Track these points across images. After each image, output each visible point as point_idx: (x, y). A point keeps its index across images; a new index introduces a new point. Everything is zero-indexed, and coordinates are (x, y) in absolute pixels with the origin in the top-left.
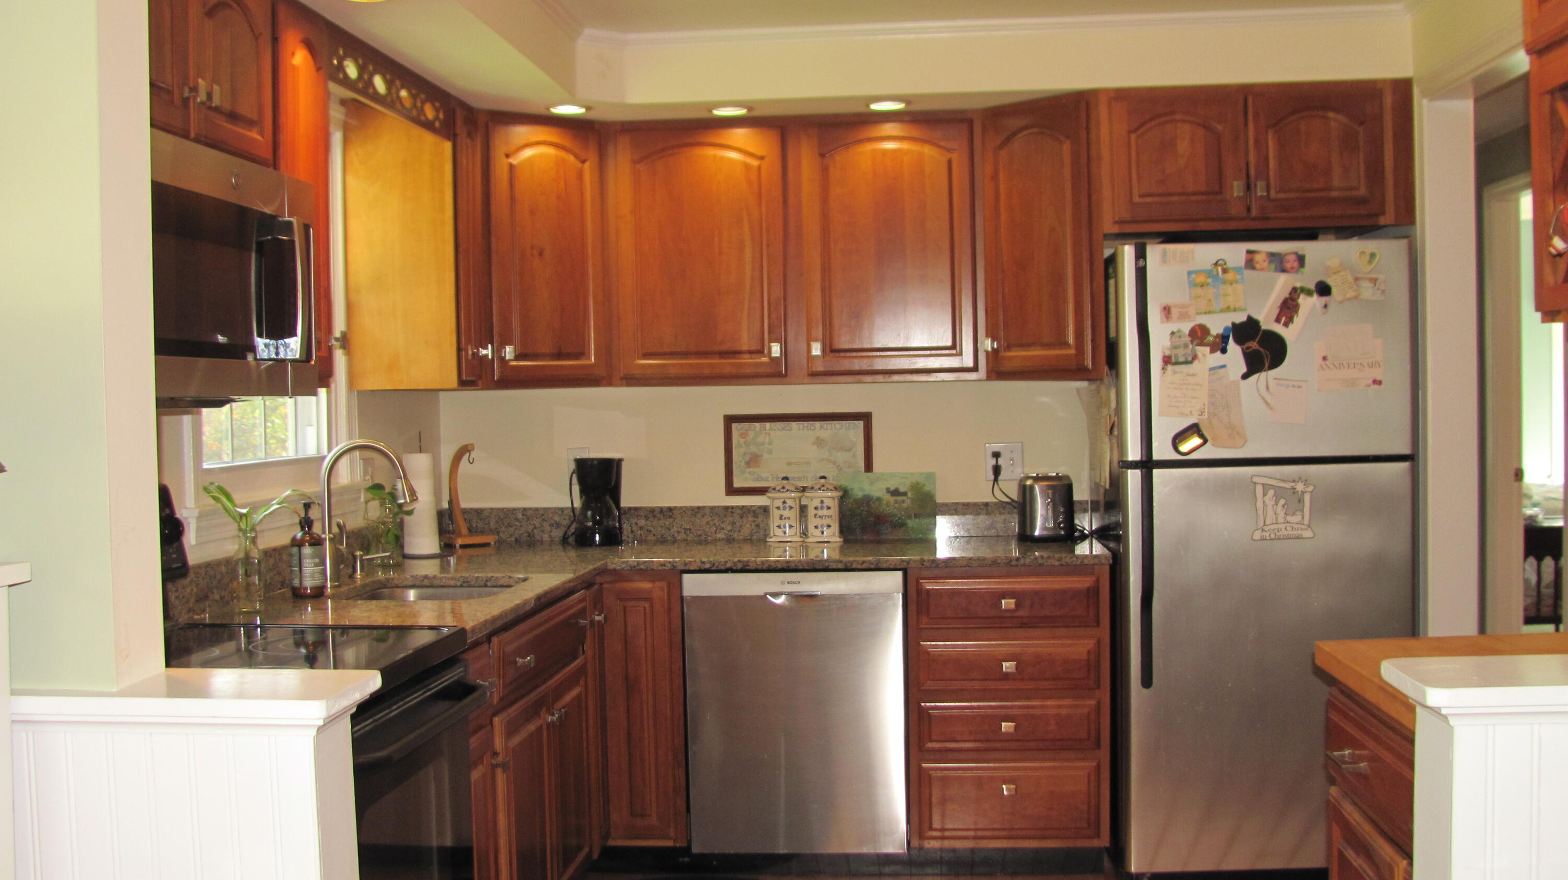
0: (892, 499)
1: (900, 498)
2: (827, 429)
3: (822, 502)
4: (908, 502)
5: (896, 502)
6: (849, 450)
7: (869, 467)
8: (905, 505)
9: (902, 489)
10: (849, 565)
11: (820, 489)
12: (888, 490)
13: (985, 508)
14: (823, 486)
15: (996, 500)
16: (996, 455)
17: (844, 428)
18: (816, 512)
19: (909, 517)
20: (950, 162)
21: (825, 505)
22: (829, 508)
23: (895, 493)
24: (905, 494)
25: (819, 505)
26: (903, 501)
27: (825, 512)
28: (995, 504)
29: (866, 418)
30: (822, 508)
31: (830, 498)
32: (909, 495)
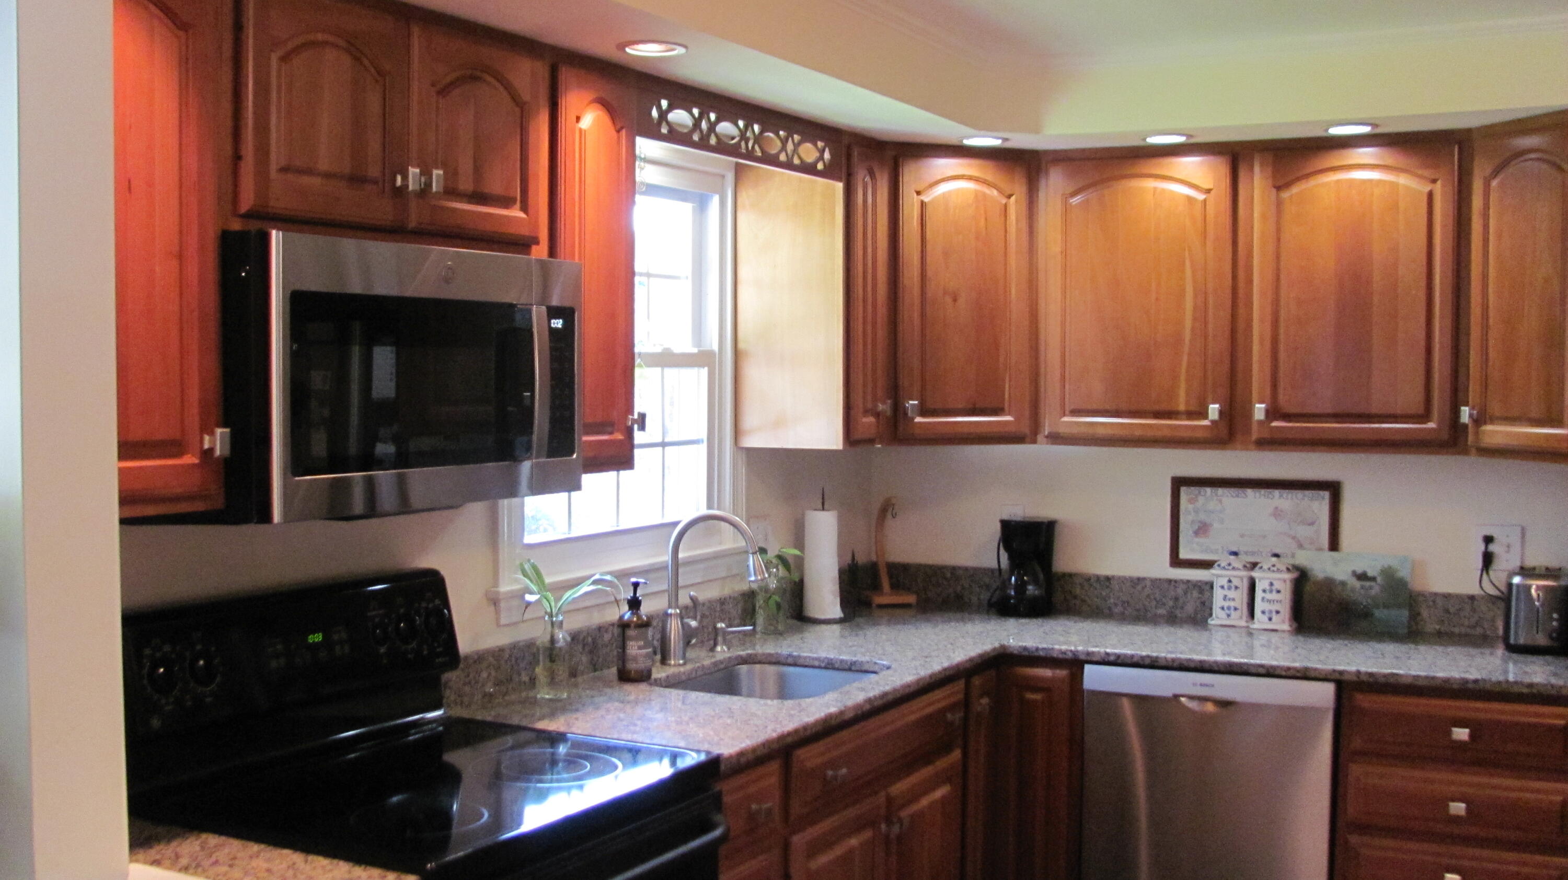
0: (1357, 584)
1: (1367, 584)
2: (1287, 499)
3: (1271, 584)
4: (1376, 590)
5: (1362, 587)
6: (1312, 524)
7: (1334, 545)
8: (1373, 592)
9: (1370, 573)
11: (1269, 569)
12: (1354, 573)
13: (1470, 601)
14: (1274, 566)
15: (1482, 593)
16: (1488, 540)
17: (1306, 499)
18: (1263, 595)
19: (1377, 607)
20: (1430, 195)
21: (1274, 588)
22: (1278, 592)
23: (1362, 577)
24: (1373, 579)
25: (1268, 588)
26: (1371, 588)
27: (1274, 596)
28: (1483, 597)
29: (1334, 489)
30: (1271, 591)
31: (1282, 580)
32: (1379, 579)
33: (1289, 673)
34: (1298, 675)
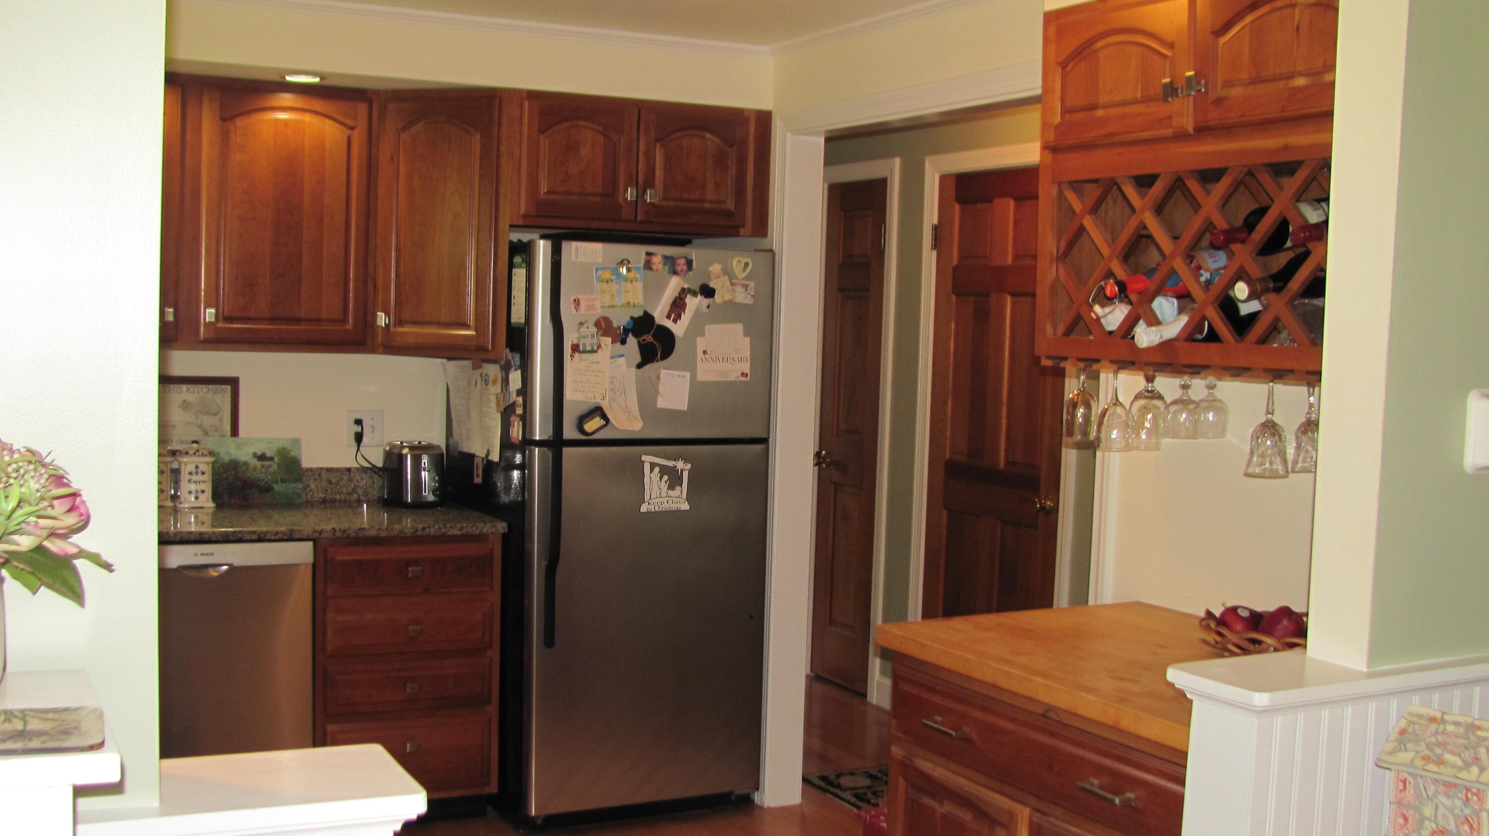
0: (259, 464)
1: (267, 463)
2: (194, 392)
3: (197, 467)
4: (275, 467)
5: (263, 467)
6: (216, 414)
7: (235, 432)
8: (272, 470)
9: (269, 454)
10: (262, 536)
11: (195, 454)
12: (255, 455)
13: (348, 473)
14: (198, 451)
15: (358, 466)
16: (359, 422)
17: (211, 392)
18: (189, 477)
19: (277, 482)
20: (349, 140)
21: (199, 470)
22: (203, 473)
23: (262, 457)
24: (271, 459)
25: (194, 471)
26: (270, 466)
27: (199, 477)
28: (358, 469)
29: (233, 382)
30: (197, 473)
31: (205, 464)
32: (276, 459)
33: (277, 537)
34: (285, 537)
